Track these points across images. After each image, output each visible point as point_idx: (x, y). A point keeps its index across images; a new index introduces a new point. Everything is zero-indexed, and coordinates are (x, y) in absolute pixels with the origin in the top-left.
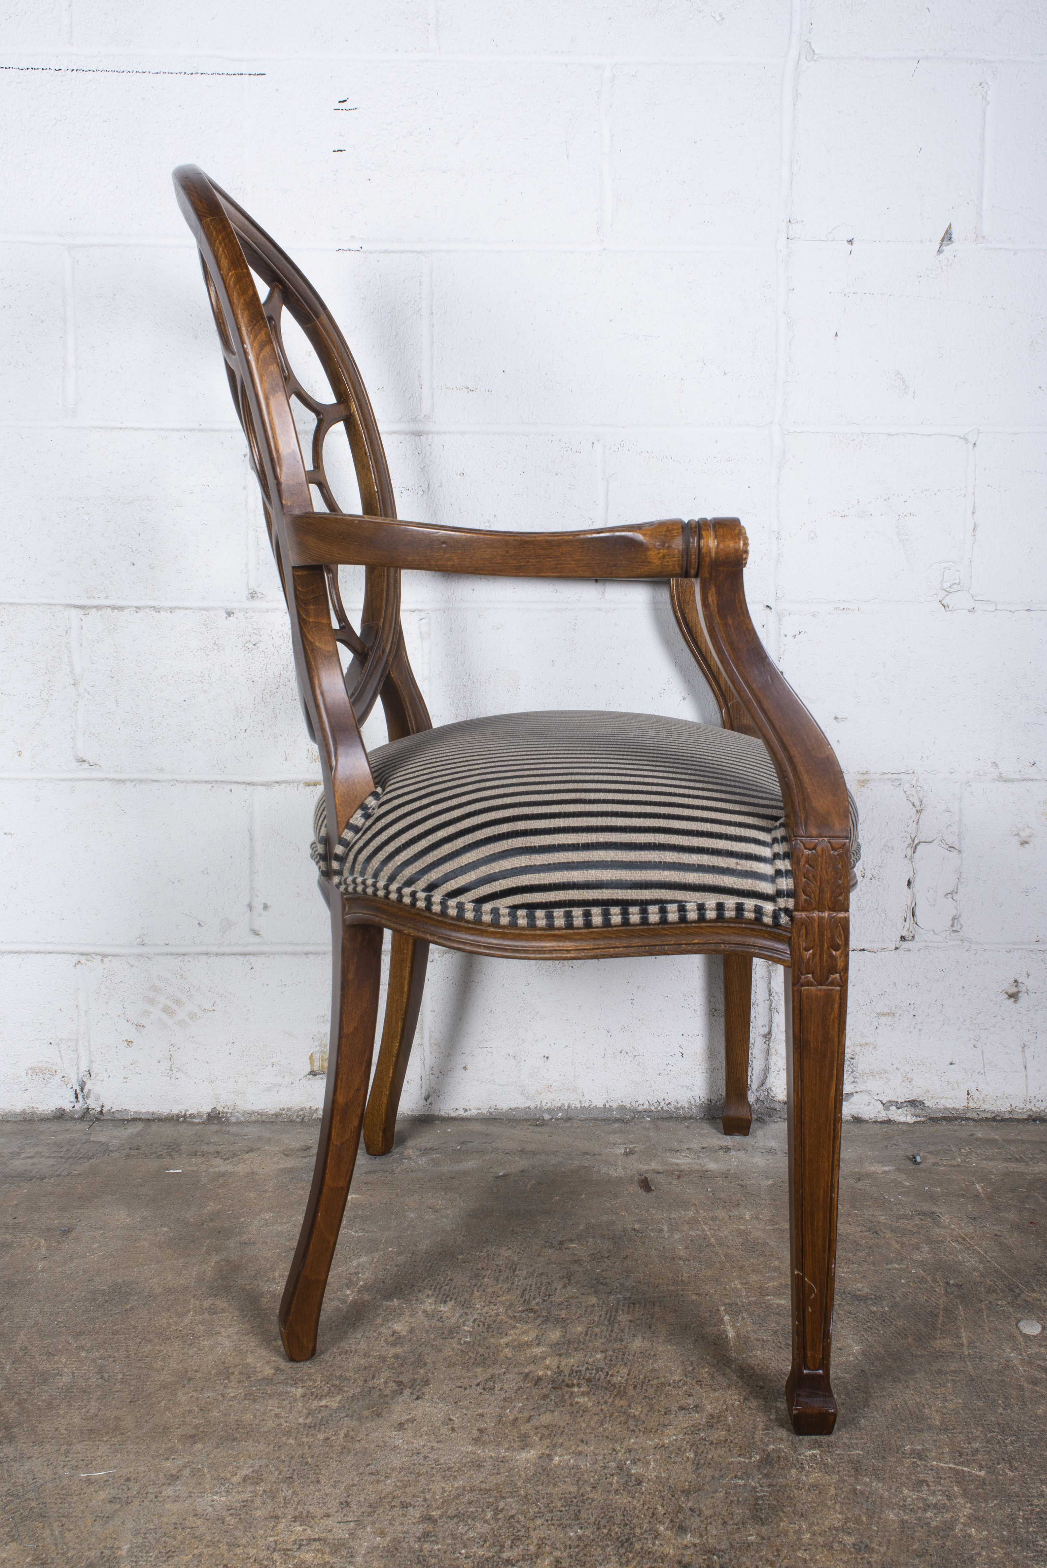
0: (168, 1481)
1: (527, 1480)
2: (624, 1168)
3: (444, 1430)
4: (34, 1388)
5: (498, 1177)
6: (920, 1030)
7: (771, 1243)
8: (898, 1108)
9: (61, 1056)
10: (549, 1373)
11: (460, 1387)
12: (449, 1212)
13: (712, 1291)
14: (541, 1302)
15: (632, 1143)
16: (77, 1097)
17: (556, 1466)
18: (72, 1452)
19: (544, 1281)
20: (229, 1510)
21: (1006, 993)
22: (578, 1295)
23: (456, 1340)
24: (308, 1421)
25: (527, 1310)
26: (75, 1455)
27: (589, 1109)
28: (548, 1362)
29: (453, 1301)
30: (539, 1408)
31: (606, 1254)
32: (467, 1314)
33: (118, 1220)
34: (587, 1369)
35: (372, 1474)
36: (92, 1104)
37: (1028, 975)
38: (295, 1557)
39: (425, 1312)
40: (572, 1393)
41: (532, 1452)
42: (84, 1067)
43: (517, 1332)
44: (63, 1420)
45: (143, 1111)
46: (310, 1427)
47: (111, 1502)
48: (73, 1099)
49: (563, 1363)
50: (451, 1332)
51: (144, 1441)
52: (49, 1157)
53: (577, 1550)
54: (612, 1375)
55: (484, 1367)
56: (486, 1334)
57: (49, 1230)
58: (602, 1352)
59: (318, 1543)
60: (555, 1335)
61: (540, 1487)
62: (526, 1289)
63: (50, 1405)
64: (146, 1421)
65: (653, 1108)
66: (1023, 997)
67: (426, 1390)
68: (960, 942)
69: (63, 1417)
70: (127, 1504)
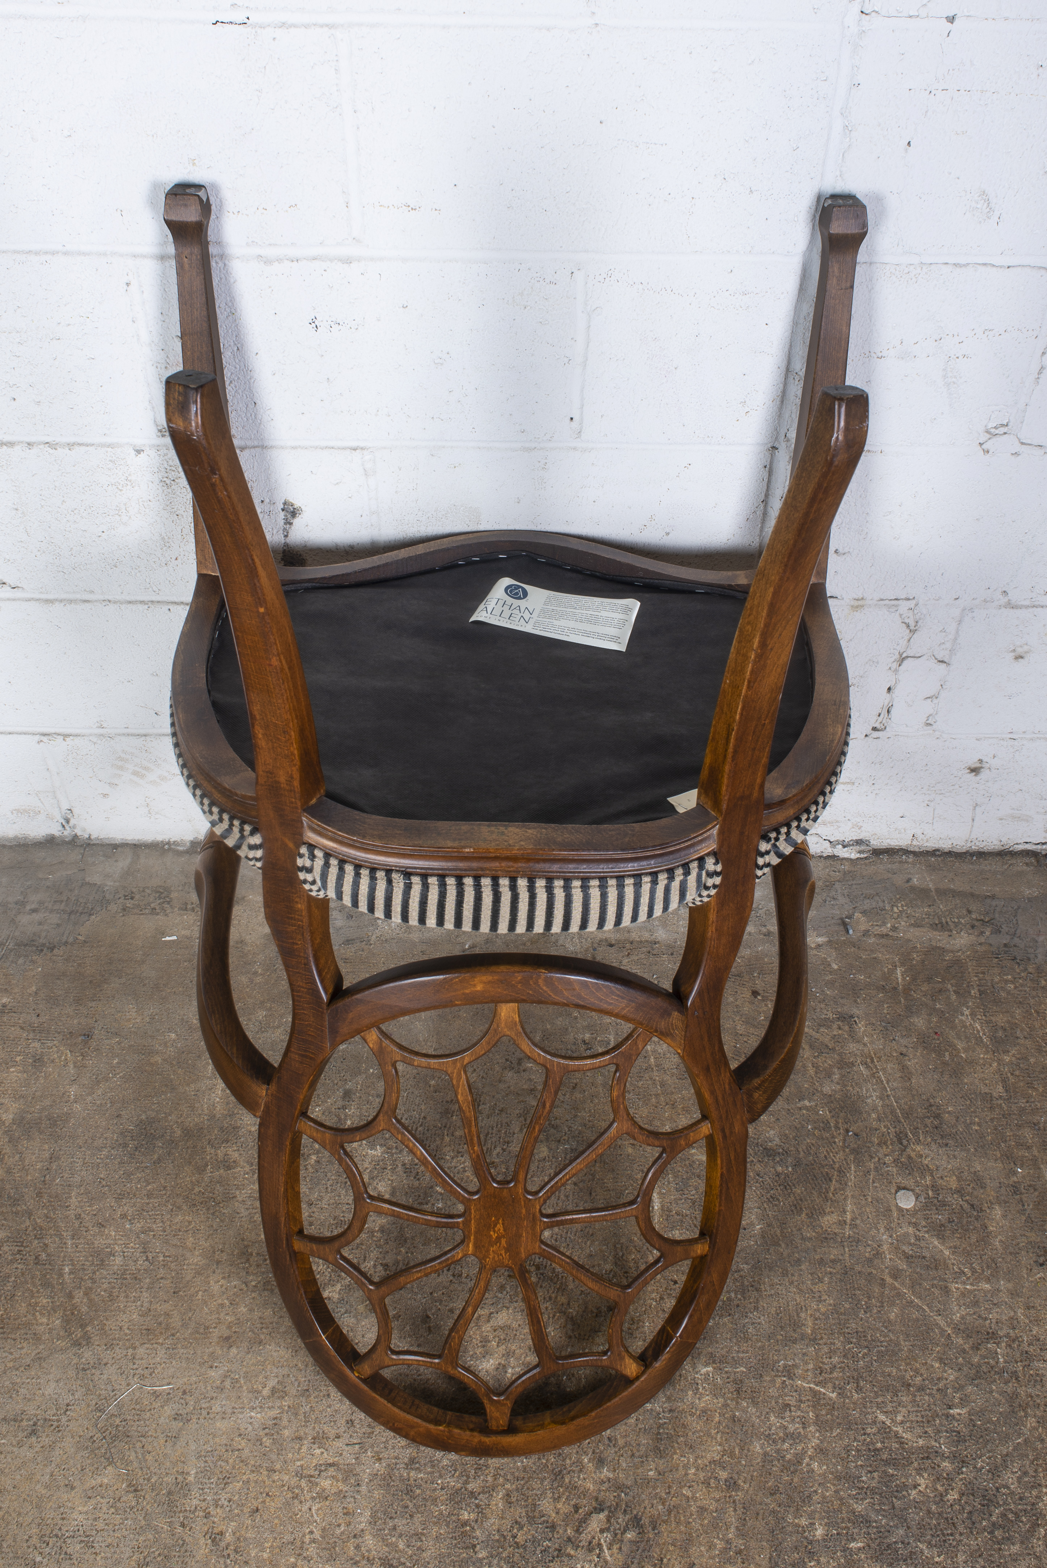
0: (215, 1394)
9: (41, 802)
20: (264, 1429)
21: (969, 768)
36: (80, 832)
37: (994, 757)
38: (317, 1484)
41: (491, 1361)
51: (191, 1344)
53: (522, 1482)
57: (71, 1035)
59: (332, 1469)
66: (985, 772)
68: (931, 732)
69: (125, 1313)
70: (189, 1421)
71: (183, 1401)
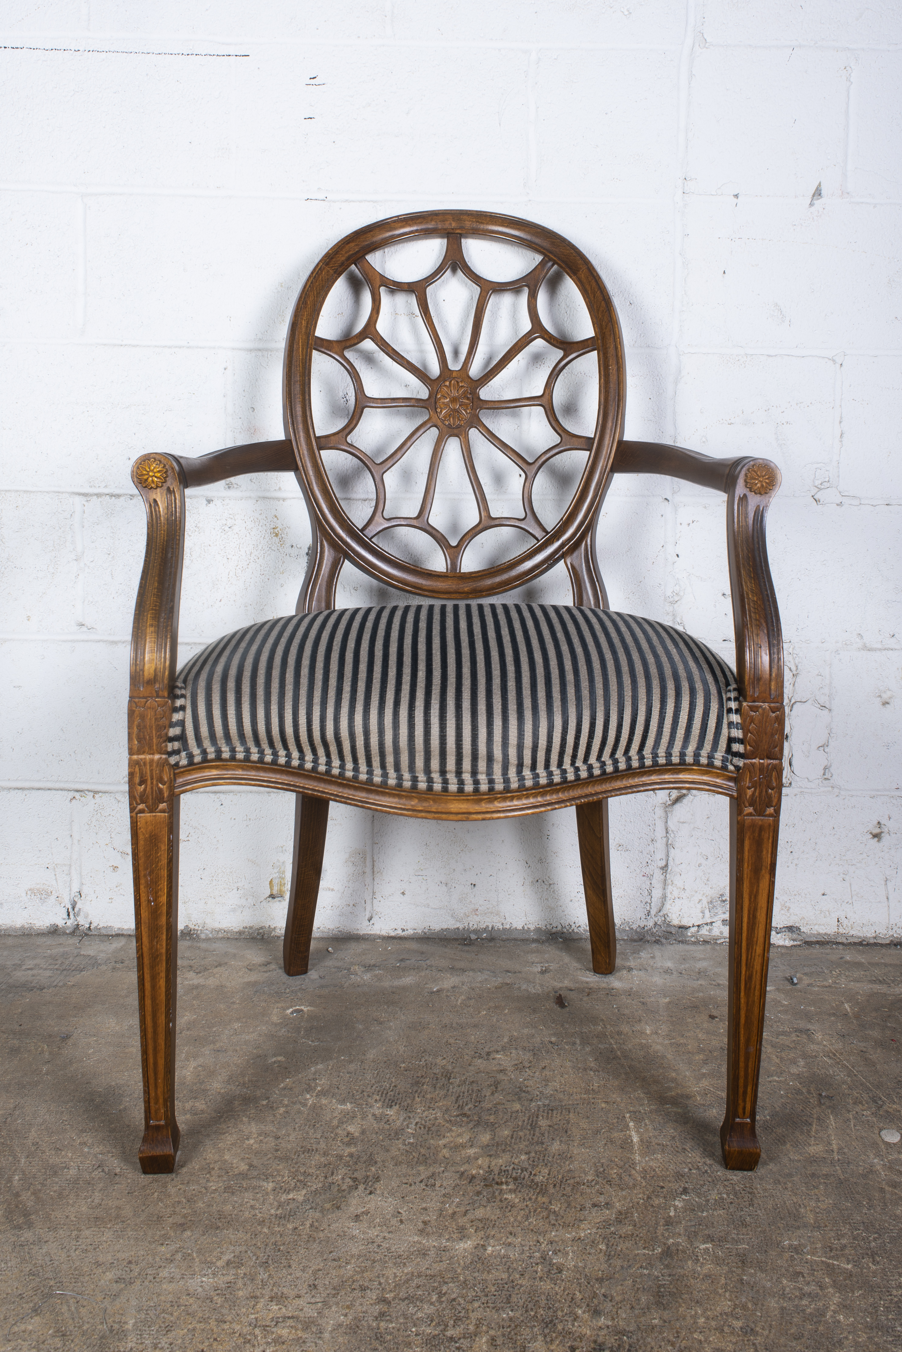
0: (164, 1264)
1: (466, 1268)
2: (541, 985)
3: (394, 1221)
4: (46, 1180)
5: (432, 993)
6: (796, 865)
7: (669, 1056)
8: (778, 933)
9: (56, 879)
10: (481, 1172)
11: (406, 1183)
12: (391, 1024)
13: (619, 1099)
14: (473, 1107)
15: (547, 962)
16: (69, 915)
17: (490, 1256)
18: (81, 1237)
19: (475, 1089)
20: (216, 1290)
21: (871, 833)
22: (504, 1102)
23: (400, 1141)
24: (278, 1212)
25: (461, 1115)
26: (84, 1240)
27: (510, 931)
28: (480, 1162)
29: (398, 1106)
30: (473, 1203)
31: (527, 1065)
32: (410, 1118)
33: (109, 1028)
34: (514, 1168)
35: (334, 1260)
36: (83, 922)
37: (890, 818)
38: (273, 1333)
39: (374, 1115)
40: (501, 1190)
41: (469, 1242)
42: (75, 889)
43: (453, 1134)
44: (72, 1209)
45: (126, 927)
46: (281, 1218)
47: (117, 1282)
48: (65, 916)
49: (493, 1164)
50: (396, 1133)
51: (142, 1228)
52: (46, 969)
53: (509, 1330)
54: (535, 1175)
55: (426, 1165)
56: (426, 1136)
57: (50, 1036)
58: (526, 1153)
59: (292, 1320)
60: (485, 1138)
61: (476, 1274)
62: (459, 1096)
63: (60, 1195)
64: (143, 1211)
65: (565, 930)
66: (885, 837)
67: (377, 1185)
68: (830, 789)
69: (73, 1206)
70: (131, 1283)
71: (127, 1269)
